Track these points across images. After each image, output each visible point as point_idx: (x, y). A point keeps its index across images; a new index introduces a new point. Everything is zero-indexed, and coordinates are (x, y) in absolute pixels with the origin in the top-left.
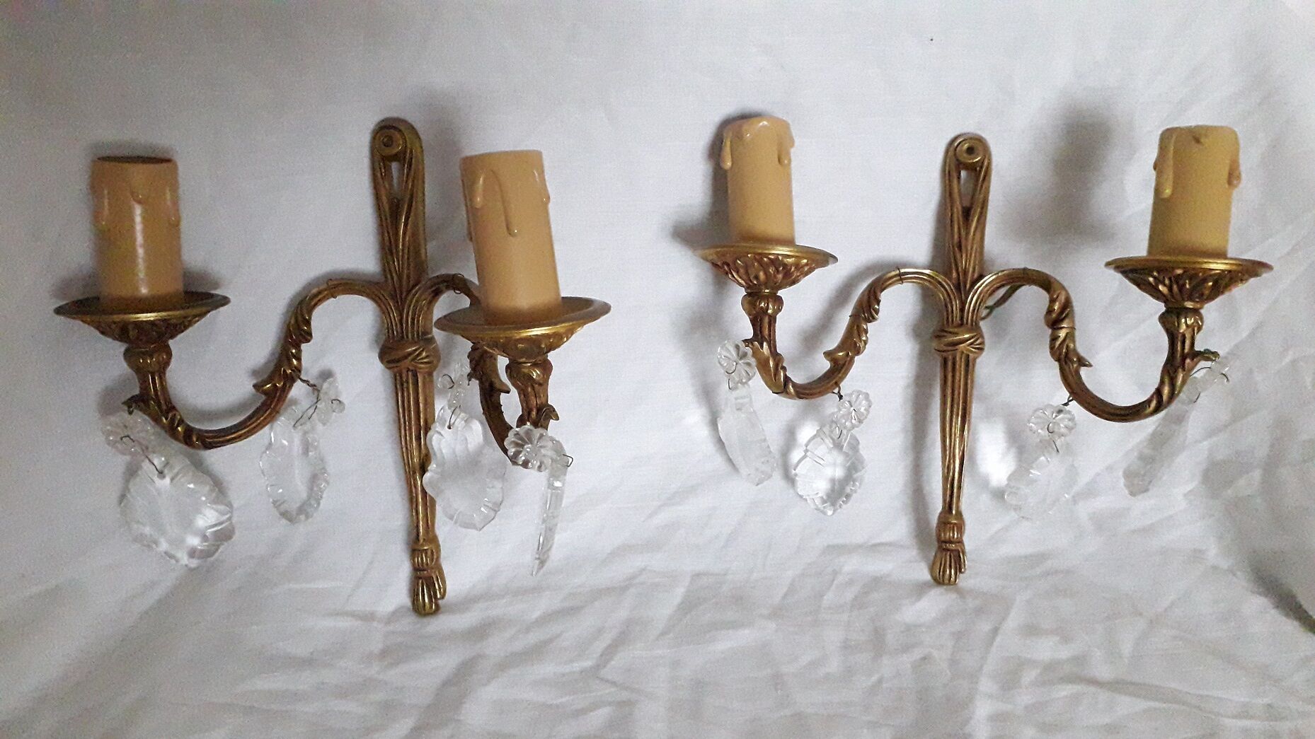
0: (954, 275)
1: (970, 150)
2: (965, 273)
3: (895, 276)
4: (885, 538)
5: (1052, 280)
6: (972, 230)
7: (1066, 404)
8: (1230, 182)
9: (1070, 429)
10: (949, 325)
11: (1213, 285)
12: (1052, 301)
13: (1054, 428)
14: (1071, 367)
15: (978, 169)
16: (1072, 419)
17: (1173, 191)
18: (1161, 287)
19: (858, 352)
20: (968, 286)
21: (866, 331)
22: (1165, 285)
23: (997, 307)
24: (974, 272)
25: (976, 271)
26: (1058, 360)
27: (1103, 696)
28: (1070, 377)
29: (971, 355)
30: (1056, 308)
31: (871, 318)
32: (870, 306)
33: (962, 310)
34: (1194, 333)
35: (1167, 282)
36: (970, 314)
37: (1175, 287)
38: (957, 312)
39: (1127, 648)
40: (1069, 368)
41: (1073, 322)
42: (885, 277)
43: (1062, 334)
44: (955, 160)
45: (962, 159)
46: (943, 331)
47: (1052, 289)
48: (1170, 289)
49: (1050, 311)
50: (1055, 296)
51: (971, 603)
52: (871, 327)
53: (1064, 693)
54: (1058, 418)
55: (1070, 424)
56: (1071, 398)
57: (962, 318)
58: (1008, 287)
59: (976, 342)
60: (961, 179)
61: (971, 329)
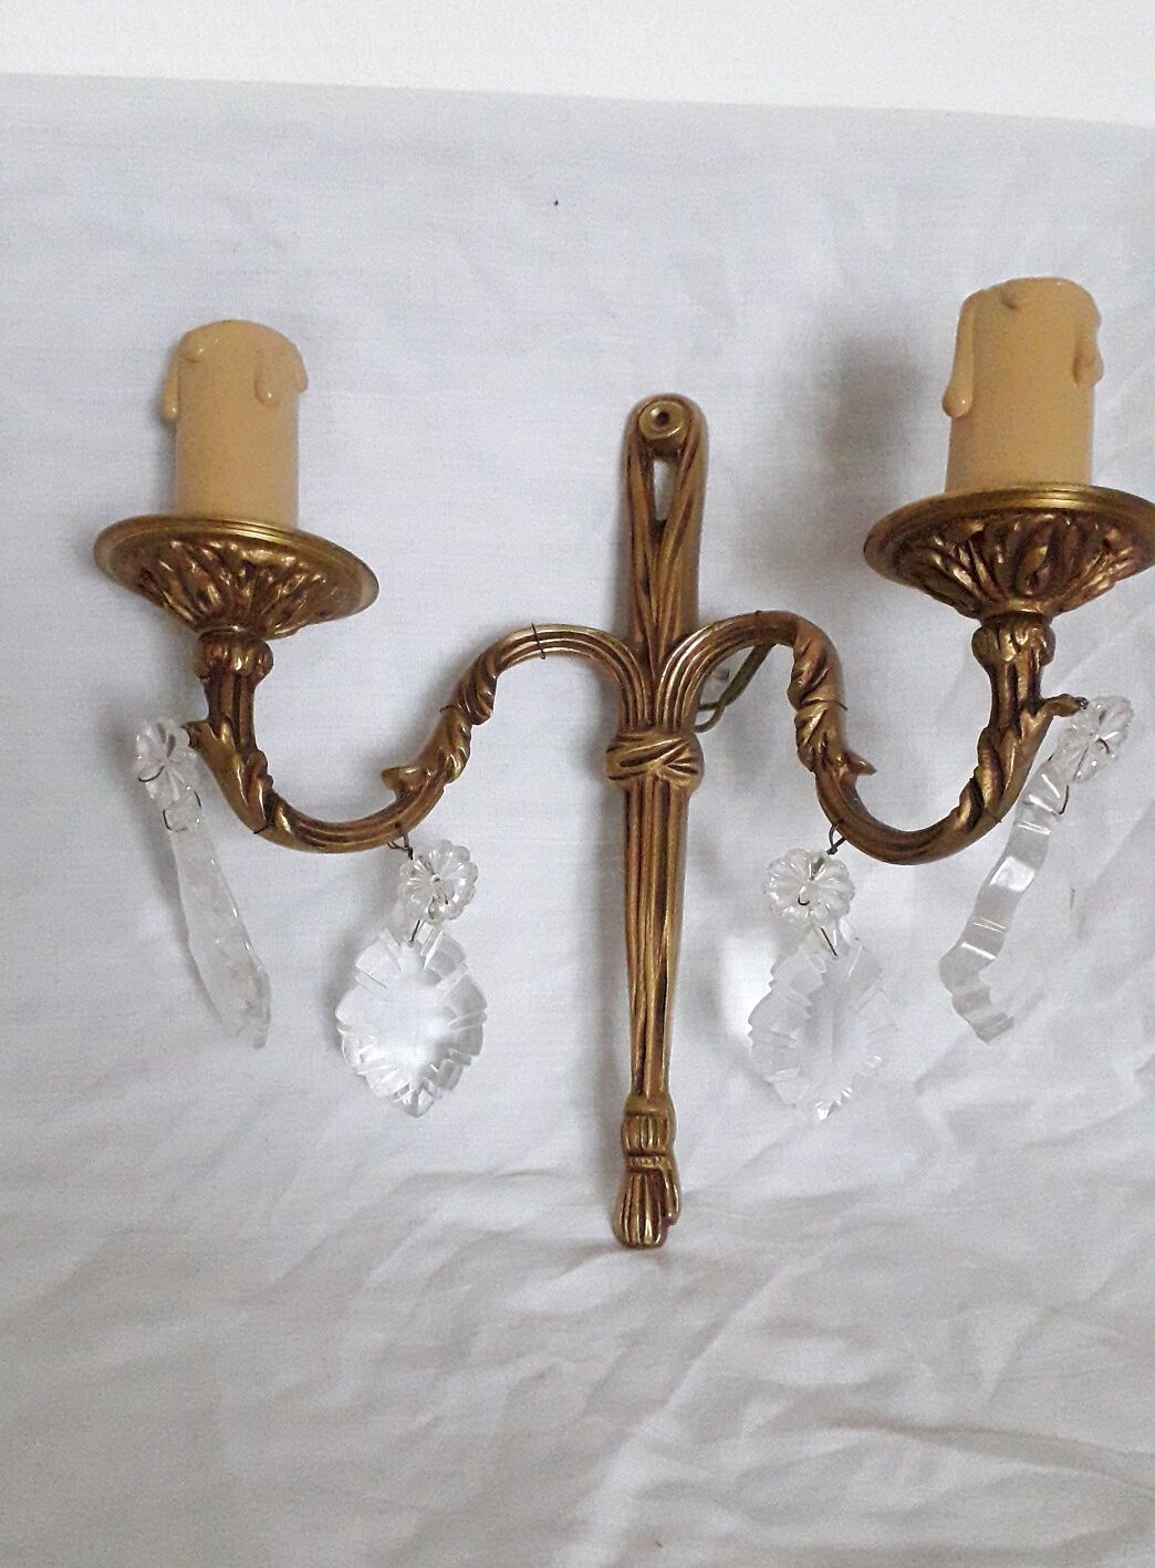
0: (638, 637)
1: (664, 418)
2: (657, 630)
3: (528, 639)
4: (533, 1162)
7: (831, 850)
8: (1076, 374)
10: (630, 726)
11: (1048, 551)
12: (799, 657)
13: (809, 895)
14: (834, 774)
15: (679, 451)
16: (843, 878)
17: (975, 399)
18: (957, 573)
19: (450, 774)
20: (661, 656)
21: (467, 738)
22: (962, 567)
24: (672, 629)
25: (678, 624)
26: (813, 766)
27: (915, 1450)
28: (836, 795)
29: (671, 781)
30: (805, 670)
31: (478, 717)
32: (476, 691)
33: (652, 701)
34: (1034, 665)
35: (965, 559)
36: (667, 706)
37: (981, 567)
38: (642, 704)
39: (992, 1363)
40: (831, 775)
42: (505, 644)
43: (817, 712)
44: (637, 438)
45: (648, 436)
46: (620, 738)
47: (799, 638)
48: (973, 574)
49: (796, 675)
50: (802, 649)
51: (679, 1279)
52: (476, 731)
53: (832, 1447)
54: (817, 876)
55: (842, 887)
56: (839, 838)
57: (652, 713)
59: (682, 757)
60: (652, 474)
61: (670, 733)
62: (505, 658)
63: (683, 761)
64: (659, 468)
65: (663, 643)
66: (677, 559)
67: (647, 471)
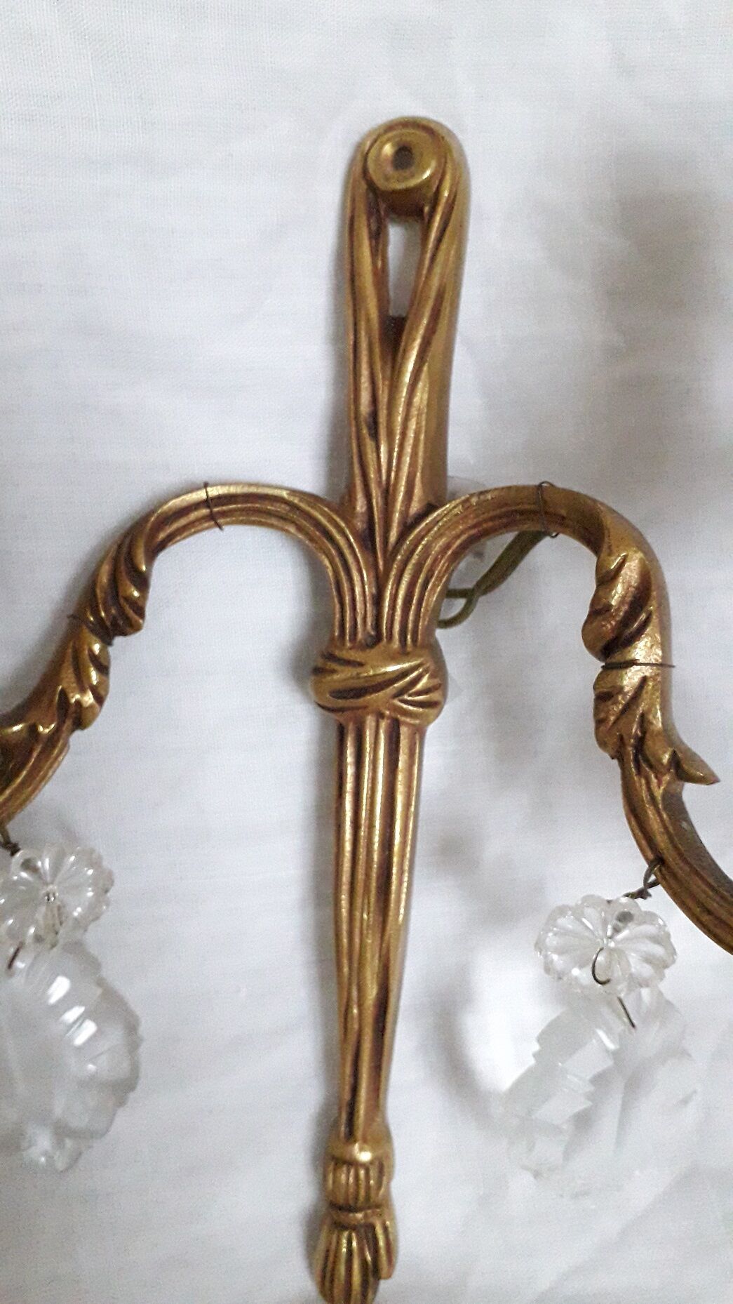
0: (360, 506)
1: (404, 157)
2: (388, 494)
3: (197, 505)
5: (608, 521)
6: (407, 378)
7: (642, 894)
9: (661, 965)
10: (343, 644)
12: (606, 579)
13: (609, 966)
14: (656, 780)
15: (428, 207)
16: (657, 942)
19: (80, 719)
20: (394, 537)
21: (103, 663)
23: (485, 592)
24: (409, 498)
25: (418, 491)
26: (619, 756)
28: (651, 813)
29: (402, 719)
30: (613, 603)
31: (121, 629)
32: (117, 591)
33: (378, 600)
36: (399, 611)
38: (364, 607)
40: (648, 783)
41: (665, 645)
43: (630, 679)
44: (364, 186)
45: (381, 183)
46: (331, 657)
47: (605, 547)
49: (598, 610)
50: (614, 564)
52: (119, 649)
54: (620, 936)
55: (658, 950)
56: (653, 878)
57: (378, 623)
58: (509, 537)
59: (419, 686)
60: (386, 245)
61: (403, 654)
62: (162, 536)
63: (419, 693)
64: (396, 235)
65: (397, 516)
66: (420, 385)
67: (378, 237)
